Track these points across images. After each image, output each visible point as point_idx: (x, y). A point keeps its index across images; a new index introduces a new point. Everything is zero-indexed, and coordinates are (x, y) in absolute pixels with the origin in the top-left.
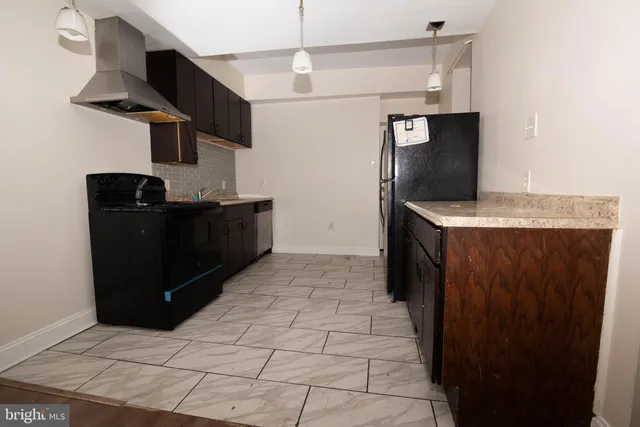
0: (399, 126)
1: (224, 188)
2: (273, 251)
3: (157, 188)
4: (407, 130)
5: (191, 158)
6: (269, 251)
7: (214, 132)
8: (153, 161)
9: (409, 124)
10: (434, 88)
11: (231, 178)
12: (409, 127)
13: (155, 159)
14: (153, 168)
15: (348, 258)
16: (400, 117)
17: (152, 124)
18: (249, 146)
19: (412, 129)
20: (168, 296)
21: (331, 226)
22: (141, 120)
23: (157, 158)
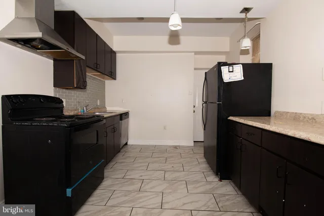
0: (225, 69)
1: (98, 104)
2: (128, 144)
3: (58, 105)
4: (229, 72)
5: (82, 86)
6: (126, 144)
7: (96, 68)
8: (54, 86)
9: (231, 68)
10: (245, 47)
11: (103, 98)
12: (231, 70)
13: (56, 85)
14: (55, 91)
15: (176, 147)
16: (225, 64)
17: (55, 60)
18: (115, 79)
19: (232, 72)
20: (69, 192)
21: (165, 128)
22: (48, 57)
23: (57, 84)
